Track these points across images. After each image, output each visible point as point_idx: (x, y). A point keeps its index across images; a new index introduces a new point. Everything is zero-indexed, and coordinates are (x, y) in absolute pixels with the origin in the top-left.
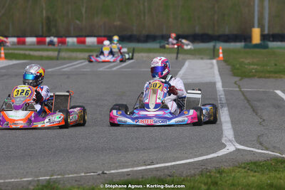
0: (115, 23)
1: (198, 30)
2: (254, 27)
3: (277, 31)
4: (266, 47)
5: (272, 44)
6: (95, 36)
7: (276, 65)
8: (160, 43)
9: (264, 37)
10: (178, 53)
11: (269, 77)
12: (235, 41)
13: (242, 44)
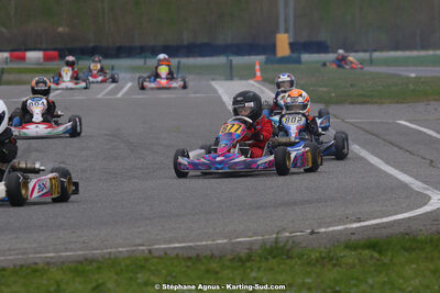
0: (60, 29)
1: (187, 39)
2: (276, 31)
3: (303, 38)
4: (298, 61)
5: (305, 57)
6: (40, 50)
7: (352, 86)
8: (145, 58)
9: (293, 46)
10: (177, 73)
11: (365, 103)
12: (250, 54)
13: (262, 58)
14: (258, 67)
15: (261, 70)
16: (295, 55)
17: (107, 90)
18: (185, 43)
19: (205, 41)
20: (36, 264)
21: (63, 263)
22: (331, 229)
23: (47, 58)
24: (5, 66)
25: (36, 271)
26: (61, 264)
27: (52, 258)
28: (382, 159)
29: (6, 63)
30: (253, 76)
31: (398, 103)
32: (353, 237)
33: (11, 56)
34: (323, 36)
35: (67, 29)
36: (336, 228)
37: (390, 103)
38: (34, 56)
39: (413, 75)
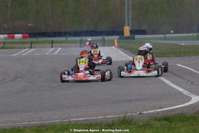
0: (30, 25)
1: (85, 28)
2: (123, 25)
3: (136, 28)
4: (133, 38)
5: (137, 36)
6: (21, 33)
7: (157, 49)
8: (67, 37)
9: (131, 32)
10: (81, 43)
11: (162, 57)
12: (112, 35)
13: (118, 37)
14: (116, 41)
15: (117, 42)
16: (132, 36)
17: (51, 51)
18: (84, 30)
19: (93, 29)
20: (20, 127)
21: (31, 127)
22: (148, 112)
23: (24, 37)
24: (6, 41)
25: (20, 130)
26: (31, 128)
27: (26, 125)
28: (170, 81)
29: (6, 39)
30: (114, 45)
31: (177, 56)
32: (158, 116)
33: (8, 36)
34: (144, 27)
35: (32, 25)
36: (150, 112)
37: (174, 56)
38: (18, 36)
39: (184, 44)
